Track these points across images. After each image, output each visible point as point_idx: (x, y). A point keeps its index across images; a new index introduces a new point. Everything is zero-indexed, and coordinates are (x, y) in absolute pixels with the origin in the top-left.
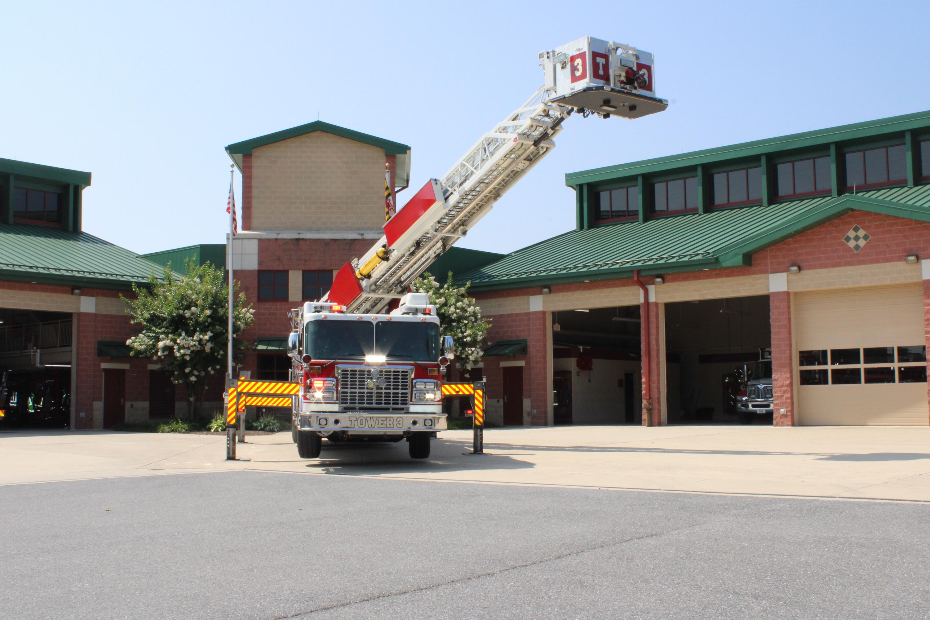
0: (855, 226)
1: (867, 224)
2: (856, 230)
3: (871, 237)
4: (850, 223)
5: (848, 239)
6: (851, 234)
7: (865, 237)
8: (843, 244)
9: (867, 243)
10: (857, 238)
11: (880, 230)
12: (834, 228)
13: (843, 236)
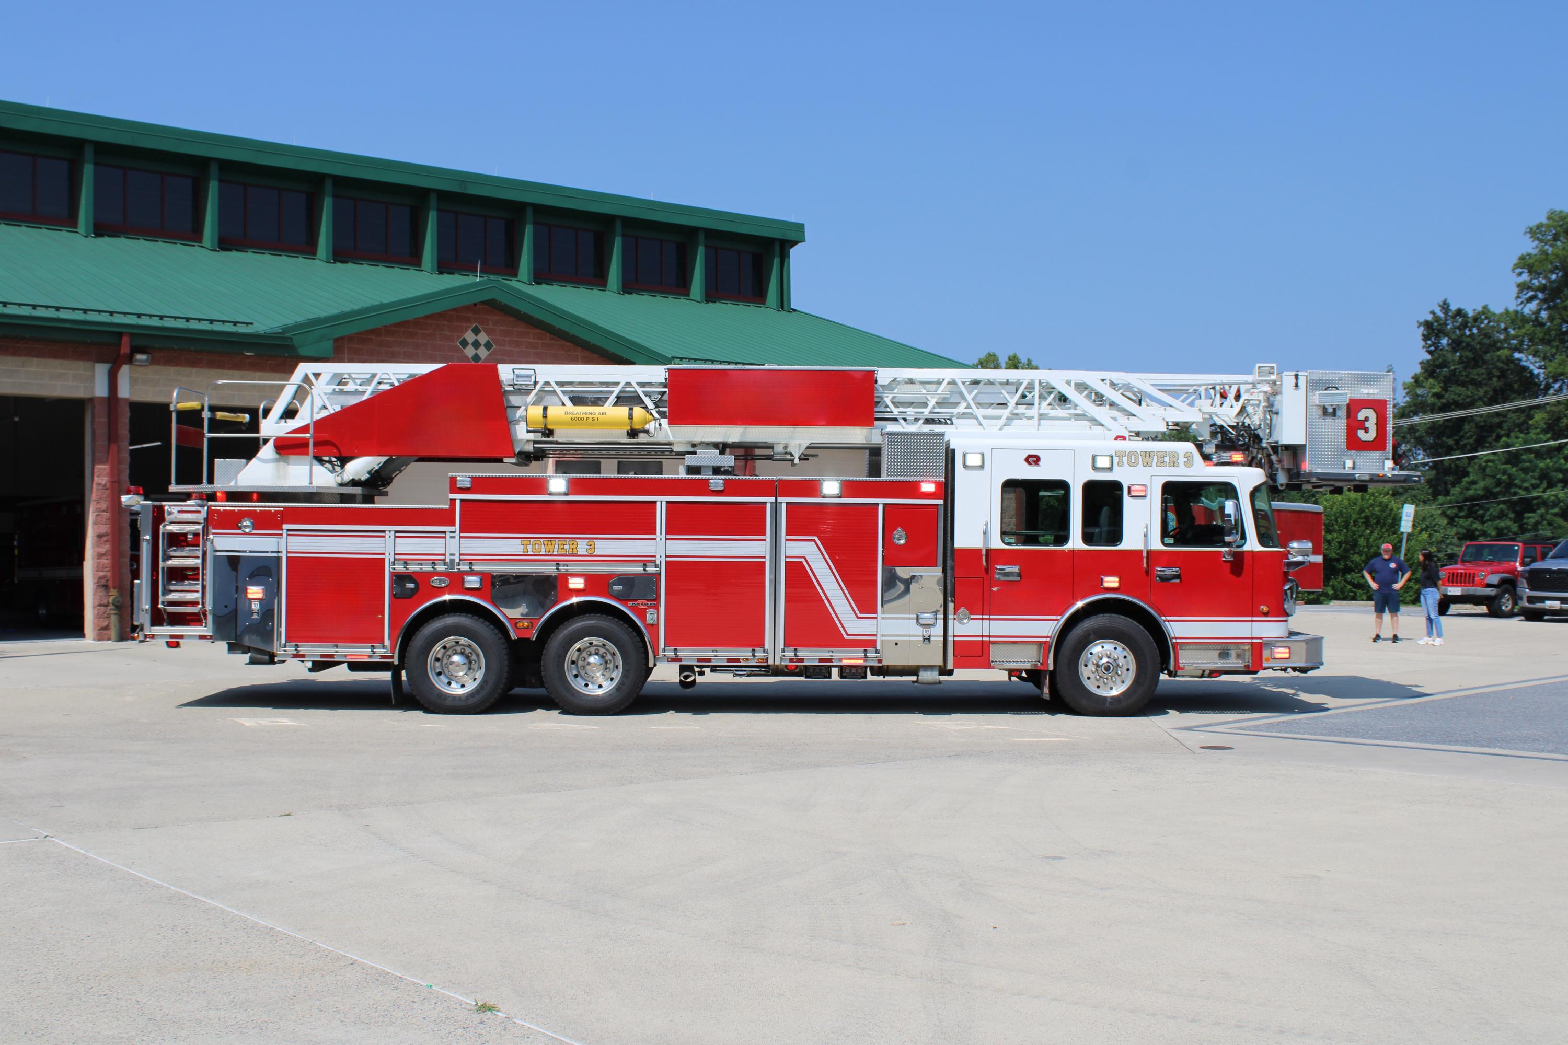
0: (474, 325)
1: (491, 326)
2: (476, 331)
3: (495, 346)
4: (468, 320)
5: (465, 343)
6: (470, 336)
7: (488, 346)
8: (457, 349)
9: (490, 355)
10: (476, 345)
11: (507, 339)
12: (446, 323)
13: (459, 337)
